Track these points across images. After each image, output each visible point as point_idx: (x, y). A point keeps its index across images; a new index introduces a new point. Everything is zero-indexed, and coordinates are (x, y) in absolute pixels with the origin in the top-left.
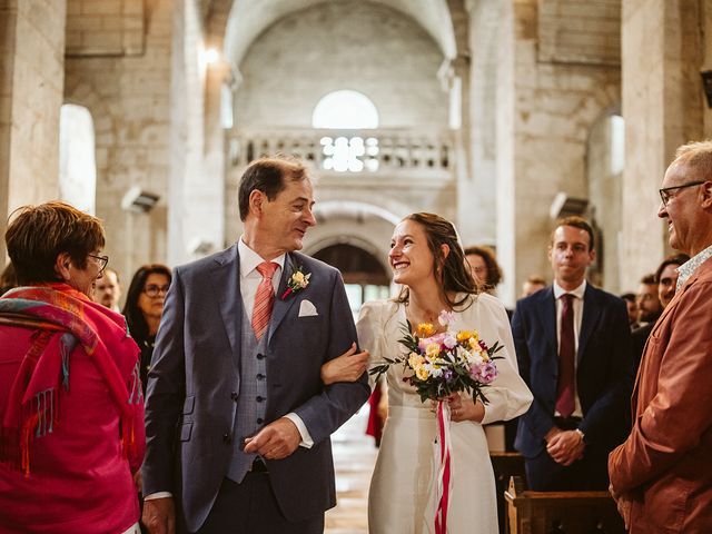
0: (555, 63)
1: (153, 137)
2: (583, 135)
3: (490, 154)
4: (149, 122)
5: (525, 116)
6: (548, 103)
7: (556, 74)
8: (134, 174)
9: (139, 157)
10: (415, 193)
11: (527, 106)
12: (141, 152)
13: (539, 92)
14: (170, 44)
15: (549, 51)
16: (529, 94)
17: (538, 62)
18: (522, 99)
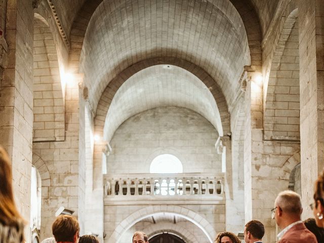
0: (272, 140)
1: (70, 181)
2: (288, 176)
3: (241, 186)
4: (68, 174)
5: (258, 168)
6: (269, 160)
7: (273, 146)
8: (61, 200)
9: (63, 191)
10: (203, 207)
11: (258, 162)
12: (64, 189)
13: (264, 155)
14: (78, 135)
15: (269, 134)
16: (259, 156)
17: (264, 140)
18: (256, 159)
